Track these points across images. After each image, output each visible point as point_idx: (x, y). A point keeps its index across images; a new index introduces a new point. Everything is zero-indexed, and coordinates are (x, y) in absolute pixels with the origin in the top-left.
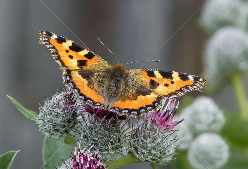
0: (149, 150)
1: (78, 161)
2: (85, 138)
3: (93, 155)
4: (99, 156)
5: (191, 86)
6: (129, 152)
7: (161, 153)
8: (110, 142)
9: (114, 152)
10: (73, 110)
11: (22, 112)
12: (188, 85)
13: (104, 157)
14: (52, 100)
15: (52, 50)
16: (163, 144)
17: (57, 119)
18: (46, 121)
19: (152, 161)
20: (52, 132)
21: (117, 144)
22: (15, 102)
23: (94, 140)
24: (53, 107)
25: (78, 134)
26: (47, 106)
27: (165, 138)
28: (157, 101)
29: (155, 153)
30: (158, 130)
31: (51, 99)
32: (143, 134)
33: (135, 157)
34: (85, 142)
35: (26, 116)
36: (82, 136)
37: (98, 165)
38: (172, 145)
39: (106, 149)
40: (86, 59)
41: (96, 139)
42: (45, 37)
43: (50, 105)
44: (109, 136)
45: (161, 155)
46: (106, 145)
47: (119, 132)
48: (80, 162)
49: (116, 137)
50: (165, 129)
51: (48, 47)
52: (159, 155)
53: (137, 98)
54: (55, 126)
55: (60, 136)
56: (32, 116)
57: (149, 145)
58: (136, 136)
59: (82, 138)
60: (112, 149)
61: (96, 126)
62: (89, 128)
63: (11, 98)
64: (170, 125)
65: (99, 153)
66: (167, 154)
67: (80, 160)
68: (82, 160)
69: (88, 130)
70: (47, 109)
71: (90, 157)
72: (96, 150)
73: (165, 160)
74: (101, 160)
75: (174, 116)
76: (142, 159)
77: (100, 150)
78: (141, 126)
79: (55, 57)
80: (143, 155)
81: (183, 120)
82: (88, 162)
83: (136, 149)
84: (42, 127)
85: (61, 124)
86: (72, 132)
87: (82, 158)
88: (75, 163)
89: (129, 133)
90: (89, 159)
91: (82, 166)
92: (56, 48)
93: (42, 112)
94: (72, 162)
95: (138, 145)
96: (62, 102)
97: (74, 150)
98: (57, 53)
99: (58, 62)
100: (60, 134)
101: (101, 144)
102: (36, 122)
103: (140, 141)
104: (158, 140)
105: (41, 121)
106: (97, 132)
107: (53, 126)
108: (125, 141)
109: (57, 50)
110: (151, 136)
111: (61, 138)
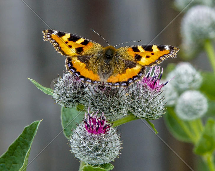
0: (144, 109)
1: (89, 123)
2: (92, 105)
3: (100, 118)
4: (105, 118)
5: (167, 55)
6: (128, 112)
7: (153, 110)
8: (113, 106)
9: (117, 113)
10: (80, 84)
11: (41, 90)
12: (164, 54)
13: (109, 118)
14: (64, 78)
15: (54, 44)
16: (154, 103)
17: (69, 92)
18: (60, 95)
19: (147, 117)
20: (66, 103)
21: (118, 107)
22: (35, 82)
23: (100, 106)
24: (65, 83)
25: (86, 102)
26: (60, 83)
27: (155, 98)
28: (142, 71)
29: (149, 110)
30: (149, 92)
31: (62, 77)
32: (137, 97)
33: (133, 115)
34: (93, 108)
35: (44, 92)
36: (90, 103)
37: (105, 125)
38: (161, 103)
39: (109, 112)
40: (82, 46)
41: (101, 104)
42: (47, 35)
43: (62, 82)
44: (111, 101)
45: (153, 111)
46: (110, 108)
47: (119, 97)
48: (91, 124)
49: (116, 101)
50: (154, 90)
51: (51, 42)
52: (152, 111)
53: (125, 72)
54: (68, 97)
55: (73, 105)
56: (49, 92)
57: (143, 104)
58: (132, 99)
59: (90, 105)
60: (115, 111)
61: (100, 94)
62: (95, 96)
63: (31, 80)
64: (158, 87)
65: (104, 115)
66: (158, 110)
67: (90, 122)
68: (92, 122)
69: (94, 99)
70: (61, 85)
71: (98, 119)
72: (102, 113)
73: (157, 115)
74: (107, 120)
75: (160, 80)
76: (139, 116)
77: (105, 113)
78: (135, 91)
79: (57, 49)
80: (139, 113)
81: (168, 82)
82: (97, 123)
83: (134, 109)
84: (57, 99)
85: (72, 96)
86: (82, 101)
87: (92, 120)
88: (86, 125)
89: (127, 97)
90: (97, 121)
91: (92, 127)
92: (58, 42)
93: (57, 88)
94: (84, 125)
95: (135, 106)
96: (72, 78)
97: (85, 115)
98: (58, 46)
99: (60, 52)
100: (73, 104)
101: (105, 108)
102: (53, 97)
103: (136, 102)
104: (150, 100)
105: (57, 95)
106: (102, 99)
107: (66, 98)
108: (124, 104)
109: (58, 43)
110: (144, 98)
111: (74, 106)
